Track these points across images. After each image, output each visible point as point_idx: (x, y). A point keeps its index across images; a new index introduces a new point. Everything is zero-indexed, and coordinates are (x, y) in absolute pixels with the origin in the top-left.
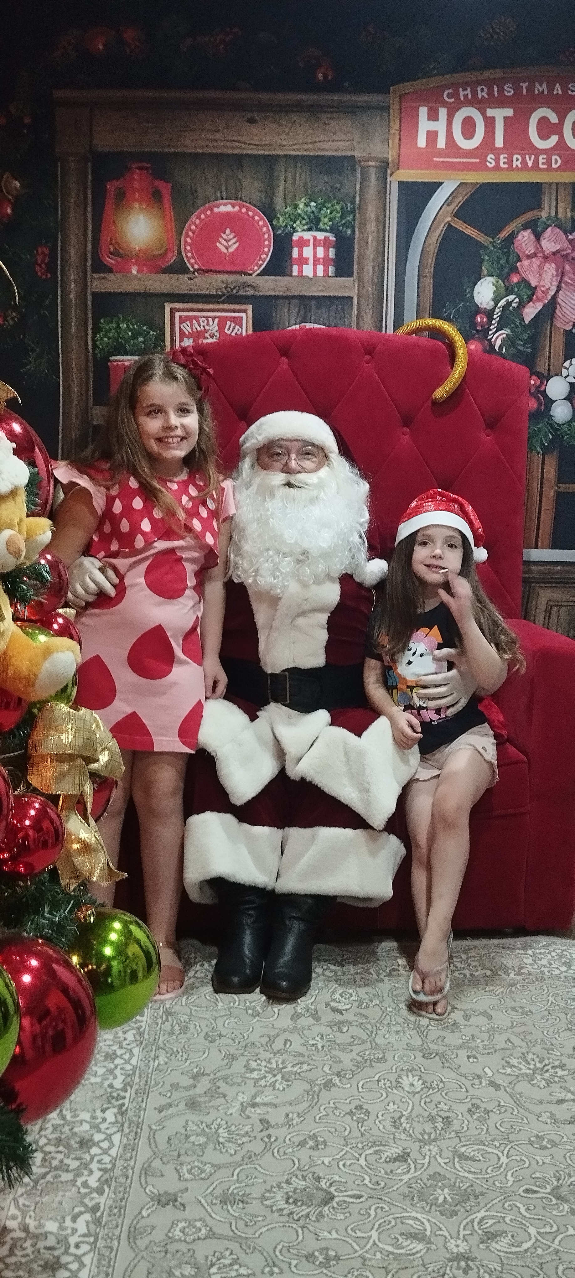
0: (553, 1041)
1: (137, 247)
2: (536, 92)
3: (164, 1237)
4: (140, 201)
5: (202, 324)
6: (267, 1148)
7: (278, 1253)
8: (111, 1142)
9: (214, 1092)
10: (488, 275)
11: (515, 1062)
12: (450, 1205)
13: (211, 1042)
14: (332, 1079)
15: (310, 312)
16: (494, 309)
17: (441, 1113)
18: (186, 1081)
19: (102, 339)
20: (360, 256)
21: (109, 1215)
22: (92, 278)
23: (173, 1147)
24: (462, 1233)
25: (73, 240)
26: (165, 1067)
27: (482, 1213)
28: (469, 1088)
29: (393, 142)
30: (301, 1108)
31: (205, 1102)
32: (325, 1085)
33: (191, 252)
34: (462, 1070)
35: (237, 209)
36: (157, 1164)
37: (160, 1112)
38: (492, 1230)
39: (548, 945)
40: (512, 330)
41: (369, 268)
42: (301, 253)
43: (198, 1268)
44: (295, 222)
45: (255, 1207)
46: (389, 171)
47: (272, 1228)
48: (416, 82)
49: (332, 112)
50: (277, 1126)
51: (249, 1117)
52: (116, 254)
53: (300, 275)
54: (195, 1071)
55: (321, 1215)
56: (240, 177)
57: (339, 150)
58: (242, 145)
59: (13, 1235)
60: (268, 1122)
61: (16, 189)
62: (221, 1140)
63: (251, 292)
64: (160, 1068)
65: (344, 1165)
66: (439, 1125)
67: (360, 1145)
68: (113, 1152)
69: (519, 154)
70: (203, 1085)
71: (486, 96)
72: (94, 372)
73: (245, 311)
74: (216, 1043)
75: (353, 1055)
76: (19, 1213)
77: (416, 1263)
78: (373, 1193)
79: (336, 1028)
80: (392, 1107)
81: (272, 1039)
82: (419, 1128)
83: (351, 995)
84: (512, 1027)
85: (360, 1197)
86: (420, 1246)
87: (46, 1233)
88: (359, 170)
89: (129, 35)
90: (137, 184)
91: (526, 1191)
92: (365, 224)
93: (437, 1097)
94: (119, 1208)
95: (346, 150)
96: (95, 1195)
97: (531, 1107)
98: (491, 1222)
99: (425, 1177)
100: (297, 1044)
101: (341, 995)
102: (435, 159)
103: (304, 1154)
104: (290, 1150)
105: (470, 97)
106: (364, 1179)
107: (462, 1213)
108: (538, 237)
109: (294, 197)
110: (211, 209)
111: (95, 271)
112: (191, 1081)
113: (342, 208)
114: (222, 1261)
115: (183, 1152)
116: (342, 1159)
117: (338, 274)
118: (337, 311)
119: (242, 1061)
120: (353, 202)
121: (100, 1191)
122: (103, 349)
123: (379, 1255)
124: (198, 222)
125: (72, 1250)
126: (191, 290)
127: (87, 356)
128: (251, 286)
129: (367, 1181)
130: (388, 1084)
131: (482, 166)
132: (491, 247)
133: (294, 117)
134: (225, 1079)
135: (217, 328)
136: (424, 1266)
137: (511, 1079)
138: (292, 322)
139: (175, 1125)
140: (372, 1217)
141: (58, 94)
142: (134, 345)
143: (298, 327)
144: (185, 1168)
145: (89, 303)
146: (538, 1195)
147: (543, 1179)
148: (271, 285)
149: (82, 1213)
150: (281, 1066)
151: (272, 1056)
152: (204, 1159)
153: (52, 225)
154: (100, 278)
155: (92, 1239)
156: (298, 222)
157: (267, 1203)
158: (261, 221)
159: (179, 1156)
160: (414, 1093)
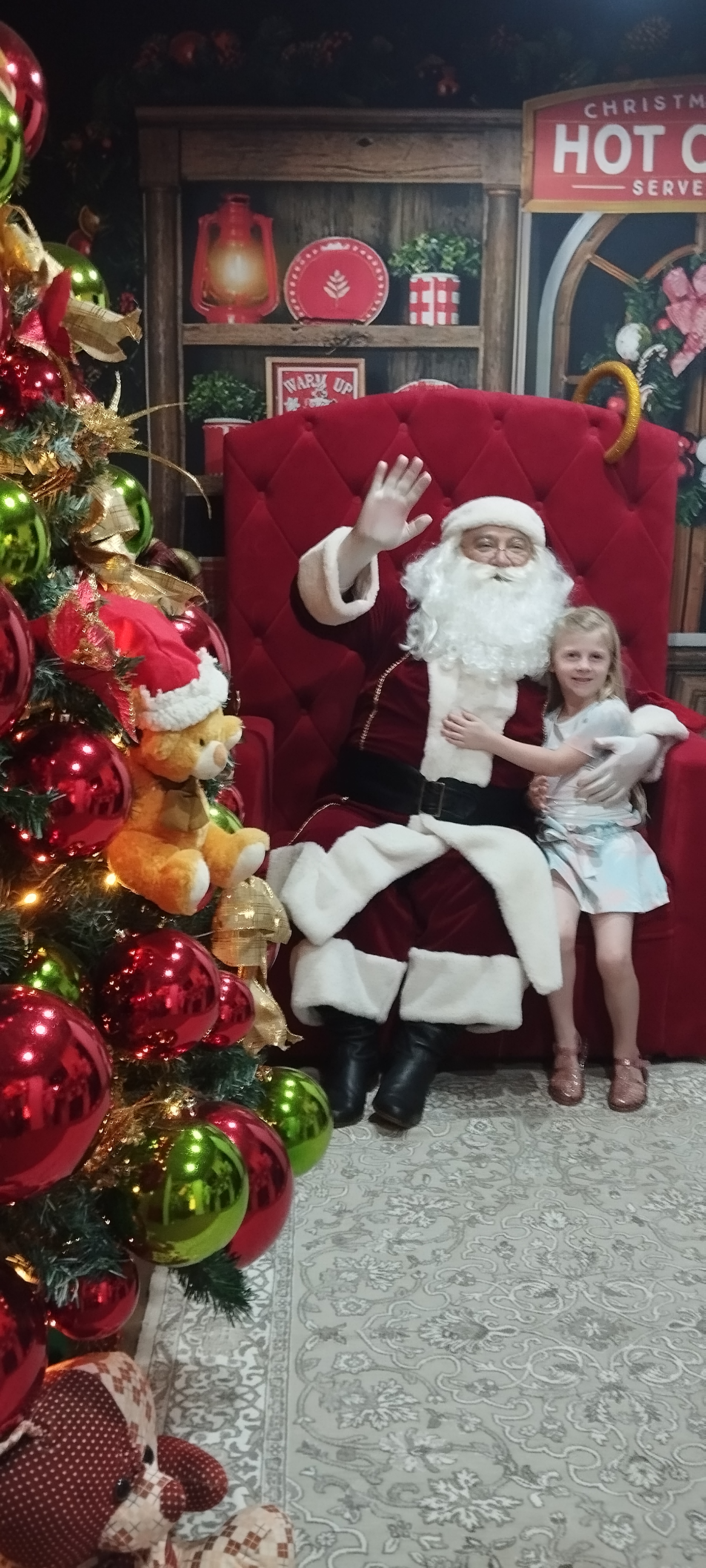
0: (697, 1176)
1: (234, 293)
2: (691, 106)
3: (330, 1369)
4: (236, 238)
5: (308, 381)
6: (419, 1284)
7: (440, 1384)
8: (265, 1278)
9: (359, 1230)
10: (633, 321)
11: (657, 1198)
12: (600, 1338)
13: (349, 1177)
14: (473, 1217)
15: (430, 365)
16: (638, 361)
17: (586, 1249)
18: (330, 1218)
19: (195, 399)
20: (487, 302)
21: (275, 1349)
22: (184, 329)
23: (326, 1284)
24: (613, 1364)
25: (161, 283)
26: (305, 1204)
27: (631, 1347)
28: (612, 1223)
29: (526, 167)
30: (447, 1245)
31: (351, 1239)
32: (469, 1221)
33: (294, 297)
34: (603, 1206)
35: (347, 247)
36: (312, 1300)
37: (308, 1248)
38: (641, 1362)
39: (690, 1072)
40: (660, 387)
41: (497, 315)
42: (420, 298)
43: (366, 1397)
44: (413, 262)
45: (413, 1340)
46: (521, 201)
47: (432, 1361)
48: (553, 95)
49: (455, 132)
50: (425, 1263)
51: (396, 1254)
52: (209, 300)
53: (419, 324)
54: (337, 1207)
55: (476, 1347)
56: (351, 209)
57: (464, 176)
58: (353, 172)
59: (186, 1368)
60: (416, 1259)
61: (96, 226)
62: (373, 1277)
63: (363, 344)
64: (302, 1204)
65: (495, 1300)
66: (584, 1261)
67: (508, 1282)
68: (268, 1288)
69: (672, 180)
70: (347, 1223)
71: (634, 111)
72: (187, 437)
73: (355, 365)
74: (354, 1180)
75: (494, 1191)
76: (187, 1348)
77: (570, 1393)
78: (524, 1327)
79: (474, 1164)
80: (537, 1243)
81: (410, 1174)
82: (565, 1264)
83: (486, 1126)
84: (654, 1160)
85: (512, 1331)
86: (572, 1377)
87: (218, 1366)
88: (486, 199)
89: (223, 40)
90: (233, 219)
91: (672, 1325)
92: (493, 264)
93: (581, 1234)
94: (283, 1341)
95: (472, 176)
96: (257, 1330)
97: (675, 1243)
98: (640, 1354)
99: (573, 1311)
100: (435, 1178)
101: (475, 1127)
102: (575, 187)
103: (455, 1290)
104: (441, 1286)
105: (615, 112)
106: (515, 1314)
107: (611, 1346)
108: (690, 275)
109: (412, 234)
110: (317, 247)
111: (185, 321)
112: (335, 1218)
113: (467, 245)
114: (389, 1390)
115: (336, 1288)
116: (491, 1295)
117: (462, 322)
118: (460, 365)
119: (383, 1198)
120: (479, 238)
121: (263, 1327)
122: (196, 411)
123: (535, 1386)
124: (303, 262)
125: (245, 1382)
126: (295, 342)
127: (178, 419)
128: (363, 336)
129: (518, 1317)
130: (532, 1221)
131: (628, 195)
132: (636, 288)
133: (414, 138)
134: (369, 1216)
135: (325, 386)
136: (578, 1395)
137: (654, 1215)
138: (410, 377)
139: (325, 1262)
140: (526, 1350)
141: (141, 112)
142: (232, 405)
143: (416, 383)
144: (341, 1304)
145: (181, 358)
146: (684, 1329)
147: (688, 1313)
148: (385, 335)
149: (249, 1346)
150: (423, 1203)
151: (411, 1192)
152: (358, 1295)
153: (137, 267)
154: (194, 328)
155: (262, 1371)
156: (417, 262)
157: (423, 1336)
158: (374, 260)
159: (333, 1292)
160: (558, 1229)
